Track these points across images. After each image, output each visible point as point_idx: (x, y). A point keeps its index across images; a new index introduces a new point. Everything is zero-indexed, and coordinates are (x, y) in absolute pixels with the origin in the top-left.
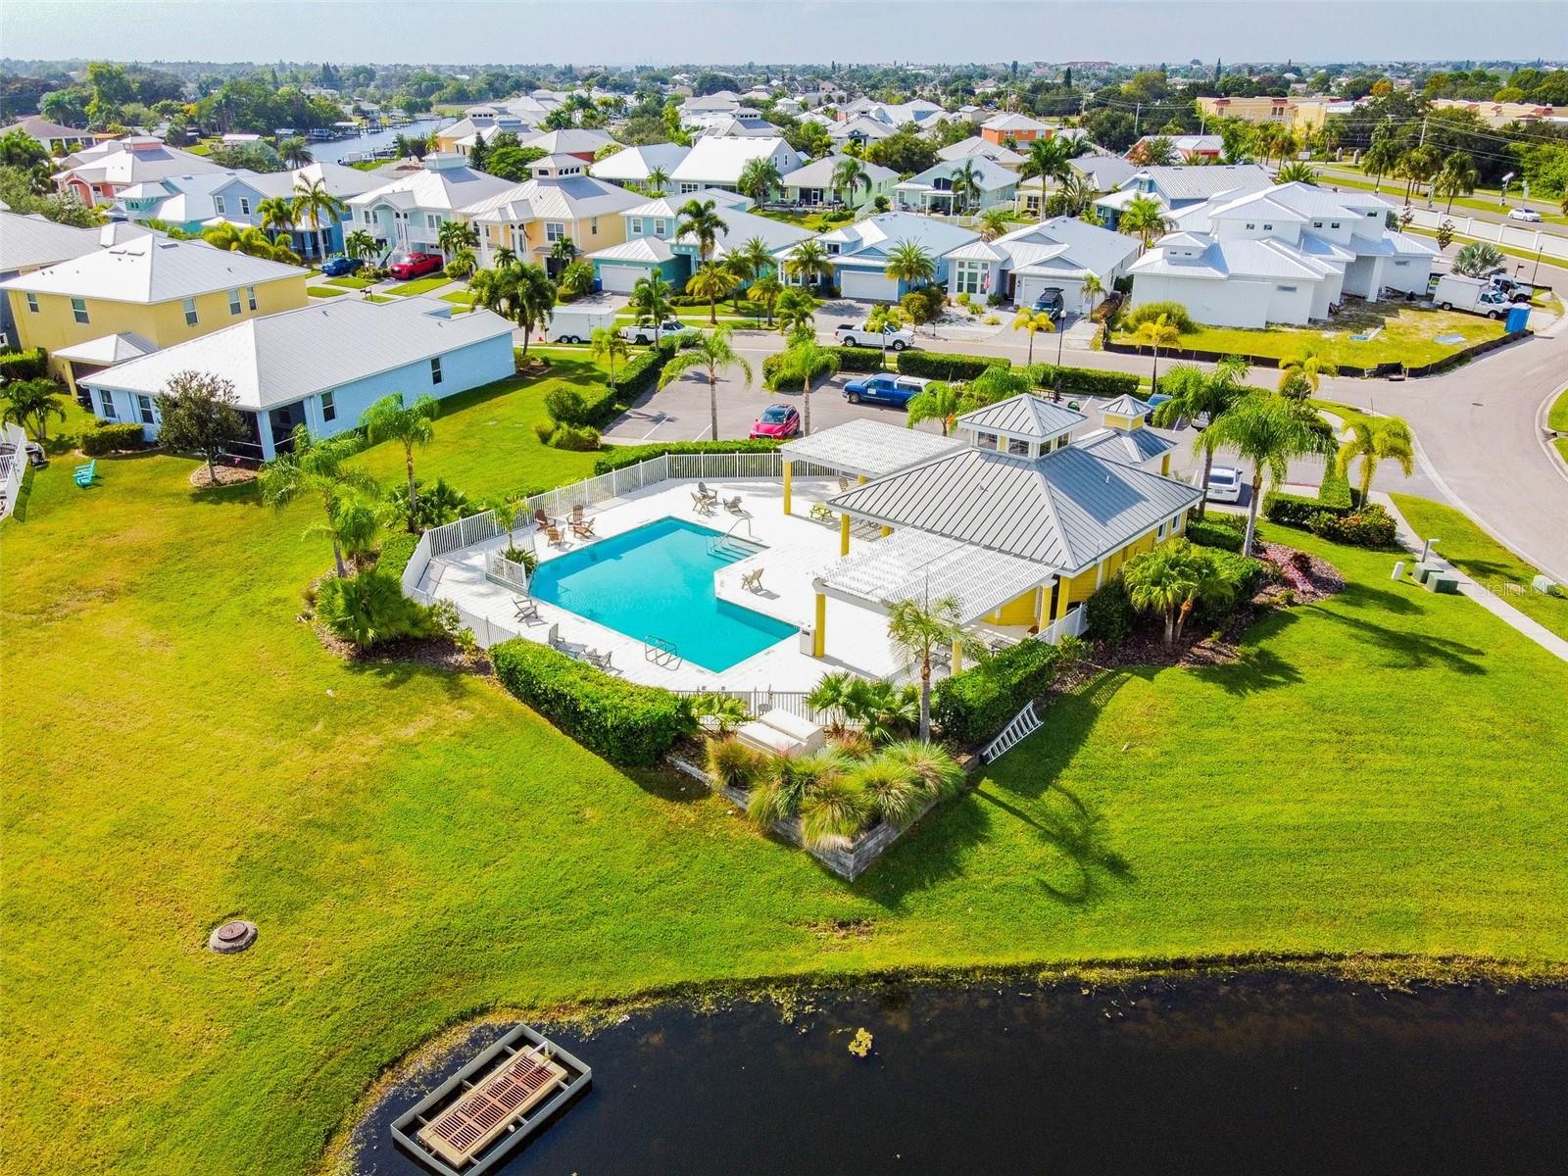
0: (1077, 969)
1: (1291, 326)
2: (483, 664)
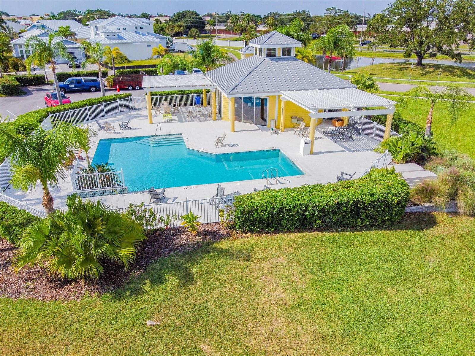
2: (207, 233)
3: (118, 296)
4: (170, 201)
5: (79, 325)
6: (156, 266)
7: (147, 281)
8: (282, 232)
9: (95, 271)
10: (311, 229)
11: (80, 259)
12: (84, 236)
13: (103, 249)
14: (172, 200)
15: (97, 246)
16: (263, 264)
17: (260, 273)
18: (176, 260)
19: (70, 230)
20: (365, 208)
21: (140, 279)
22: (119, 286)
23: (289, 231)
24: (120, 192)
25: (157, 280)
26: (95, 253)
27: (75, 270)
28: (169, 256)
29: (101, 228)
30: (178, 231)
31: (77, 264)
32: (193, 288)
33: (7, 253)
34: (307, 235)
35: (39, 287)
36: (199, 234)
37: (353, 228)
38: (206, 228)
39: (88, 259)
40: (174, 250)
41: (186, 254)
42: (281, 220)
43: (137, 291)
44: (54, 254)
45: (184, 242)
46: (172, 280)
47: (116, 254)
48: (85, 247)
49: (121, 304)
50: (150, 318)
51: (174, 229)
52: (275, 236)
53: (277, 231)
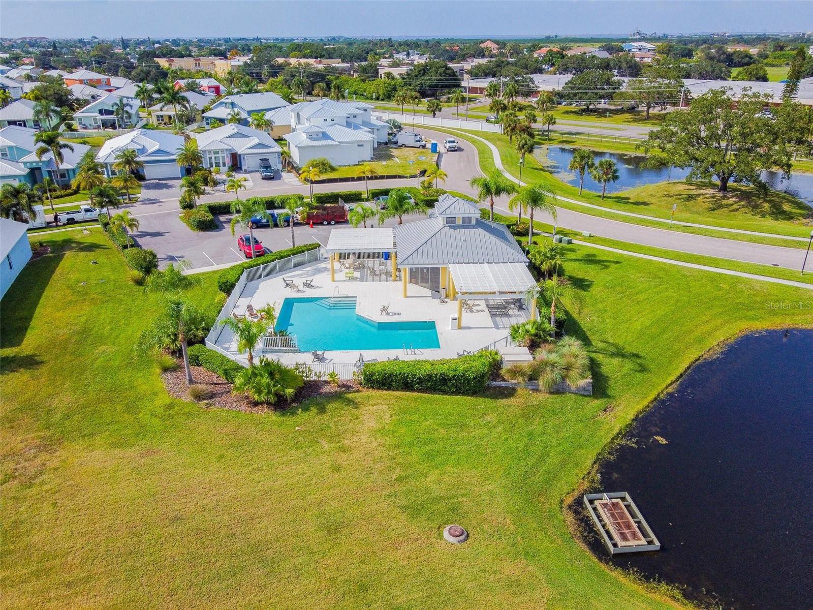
0: (666, 390)
1: (366, 161)
2: (344, 386)
3: (283, 415)
4: (327, 361)
5: (263, 425)
6: (307, 402)
7: (300, 409)
8: (393, 390)
9: (272, 399)
10: (413, 390)
11: (265, 391)
12: (268, 380)
13: (277, 388)
14: (328, 361)
15: (274, 386)
16: (371, 408)
17: (366, 412)
18: (320, 400)
19: (261, 376)
20: (450, 380)
21: (297, 408)
22: (285, 410)
23: (397, 390)
24: (294, 351)
25: (306, 409)
26: (273, 390)
27: (263, 398)
28: (316, 398)
29: (277, 376)
30: (326, 383)
31: (264, 394)
32: (325, 416)
33: (224, 386)
34: (408, 393)
35: (242, 406)
36: (339, 386)
37: (445, 392)
38: (345, 383)
39: (269, 392)
40: (320, 394)
41: (327, 397)
42: (391, 381)
43: (294, 414)
44: (254, 387)
45: (327, 391)
46: (314, 410)
47: (284, 391)
48: (268, 386)
49: (285, 418)
50: (298, 426)
51: (324, 381)
52: (387, 392)
53: (389, 389)
